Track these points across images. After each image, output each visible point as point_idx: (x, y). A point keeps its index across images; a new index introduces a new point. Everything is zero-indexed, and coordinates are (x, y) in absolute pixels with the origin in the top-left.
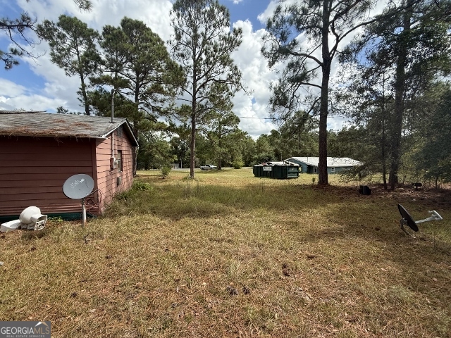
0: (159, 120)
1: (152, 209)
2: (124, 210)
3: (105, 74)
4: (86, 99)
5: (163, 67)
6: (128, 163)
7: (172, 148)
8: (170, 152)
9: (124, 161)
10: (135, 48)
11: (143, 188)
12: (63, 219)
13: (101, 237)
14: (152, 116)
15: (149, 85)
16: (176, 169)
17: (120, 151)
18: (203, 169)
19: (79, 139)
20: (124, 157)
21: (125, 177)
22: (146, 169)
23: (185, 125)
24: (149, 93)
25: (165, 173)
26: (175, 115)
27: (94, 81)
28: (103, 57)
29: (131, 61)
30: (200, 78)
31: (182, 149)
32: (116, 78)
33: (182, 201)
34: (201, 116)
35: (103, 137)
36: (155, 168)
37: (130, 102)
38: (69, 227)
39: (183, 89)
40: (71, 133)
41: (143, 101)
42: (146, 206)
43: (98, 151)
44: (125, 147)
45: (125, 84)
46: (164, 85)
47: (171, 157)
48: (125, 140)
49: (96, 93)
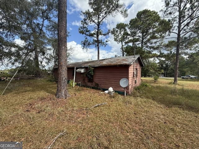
0: (153, 53)
1: (152, 97)
2: (138, 94)
3: (130, 39)
4: (123, 50)
5: (157, 25)
6: (139, 74)
7: (159, 66)
8: (158, 68)
9: (138, 73)
10: (142, 23)
11: (146, 86)
12: (118, 93)
13: (131, 103)
14: (149, 51)
15: (149, 37)
16: (162, 77)
17: (136, 69)
18: (183, 78)
19: (124, 65)
20: (138, 71)
21: (138, 80)
22: (145, 77)
23: (171, 52)
24: (149, 40)
25: (156, 79)
26: (163, 48)
27: (126, 43)
28: (129, 33)
29: (140, 29)
30: (184, 21)
31: (166, 66)
32: (134, 39)
33: (170, 96)
34: (184, 45)
35: (132, 64)
36: (149, 76)
37: (139, 47)
38: (120, 97)
39: (170, 32)
40: (122, 63)
41: (145, 45)
42: (149, 95)
43: (129, 69)
44: (138, 67)
45: (137, 40)
46: (157, 34)
47: (160, 71)
48: (138, 64)
49: (127, 47)
